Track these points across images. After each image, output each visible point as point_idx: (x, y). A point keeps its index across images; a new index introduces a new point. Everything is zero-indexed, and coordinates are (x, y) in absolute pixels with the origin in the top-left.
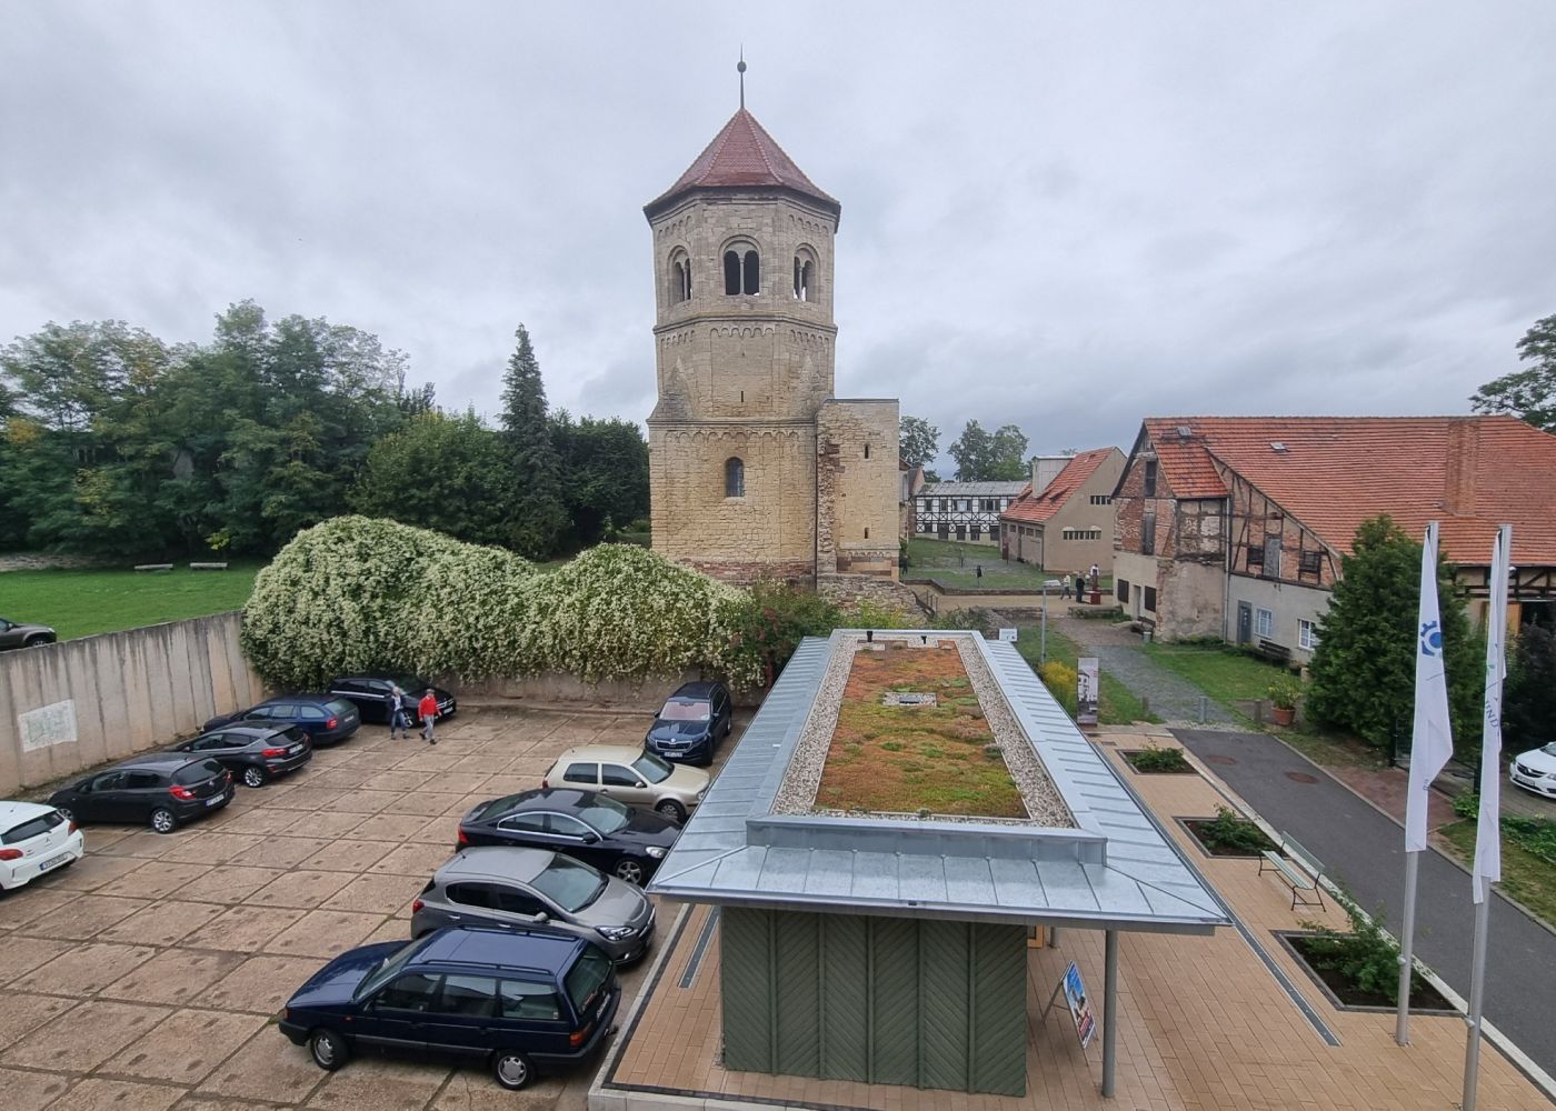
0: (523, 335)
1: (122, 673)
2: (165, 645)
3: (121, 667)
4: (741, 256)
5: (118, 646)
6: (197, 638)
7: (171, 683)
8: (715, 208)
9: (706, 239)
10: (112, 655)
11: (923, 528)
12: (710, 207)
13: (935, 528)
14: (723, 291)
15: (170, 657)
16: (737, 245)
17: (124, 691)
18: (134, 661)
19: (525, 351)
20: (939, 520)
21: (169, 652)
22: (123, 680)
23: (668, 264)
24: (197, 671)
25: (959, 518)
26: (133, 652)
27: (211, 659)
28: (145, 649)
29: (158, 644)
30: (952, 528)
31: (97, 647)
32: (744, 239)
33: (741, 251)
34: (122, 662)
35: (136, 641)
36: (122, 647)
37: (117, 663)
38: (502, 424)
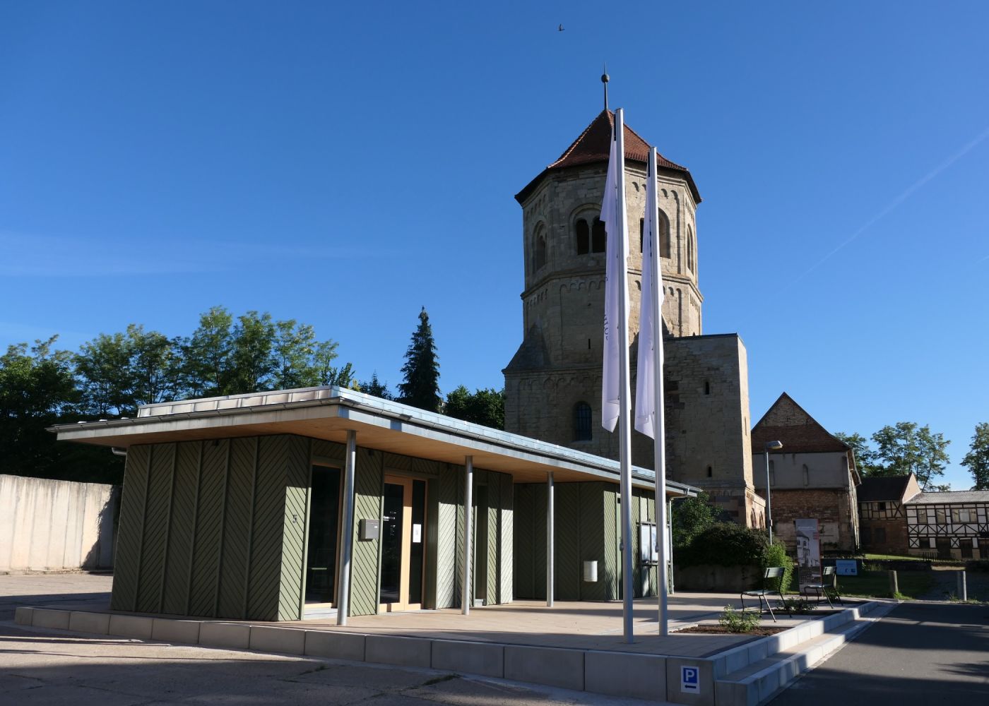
0: (424, 318)
1: (16, 508)
2: (53, 494)
3: (17, 504)
4: (590, 223)
5: (18, 486)
6: (78, 497)
7: (51, 527)
8: (566, 184)
9: (558, 210)
10: (12, 491)
11: (918, 542)
12: (560, 185)
13: (933, 543)
14: (573, 252)
15: (54, 506)
16: (586, 213)
17: (15, 521)
18: (27, 502)
19: (424, 331)
20: (937, 533)
21: (54, 502)
22: (16, 513)
23: (533, 238)
24: (72, 523)
25: (962, 530)
26: (27, 494)
27: (86, 517)
28: (36, 495)
29: (47, 494)
30: (955, 543)
31: (3, 484)
32: (591, 206)
33: (589, 217)
34: (18, 499)
35: (31, 486)
36: (19, 490)
37: (14, 501)
38: (400, 393)
